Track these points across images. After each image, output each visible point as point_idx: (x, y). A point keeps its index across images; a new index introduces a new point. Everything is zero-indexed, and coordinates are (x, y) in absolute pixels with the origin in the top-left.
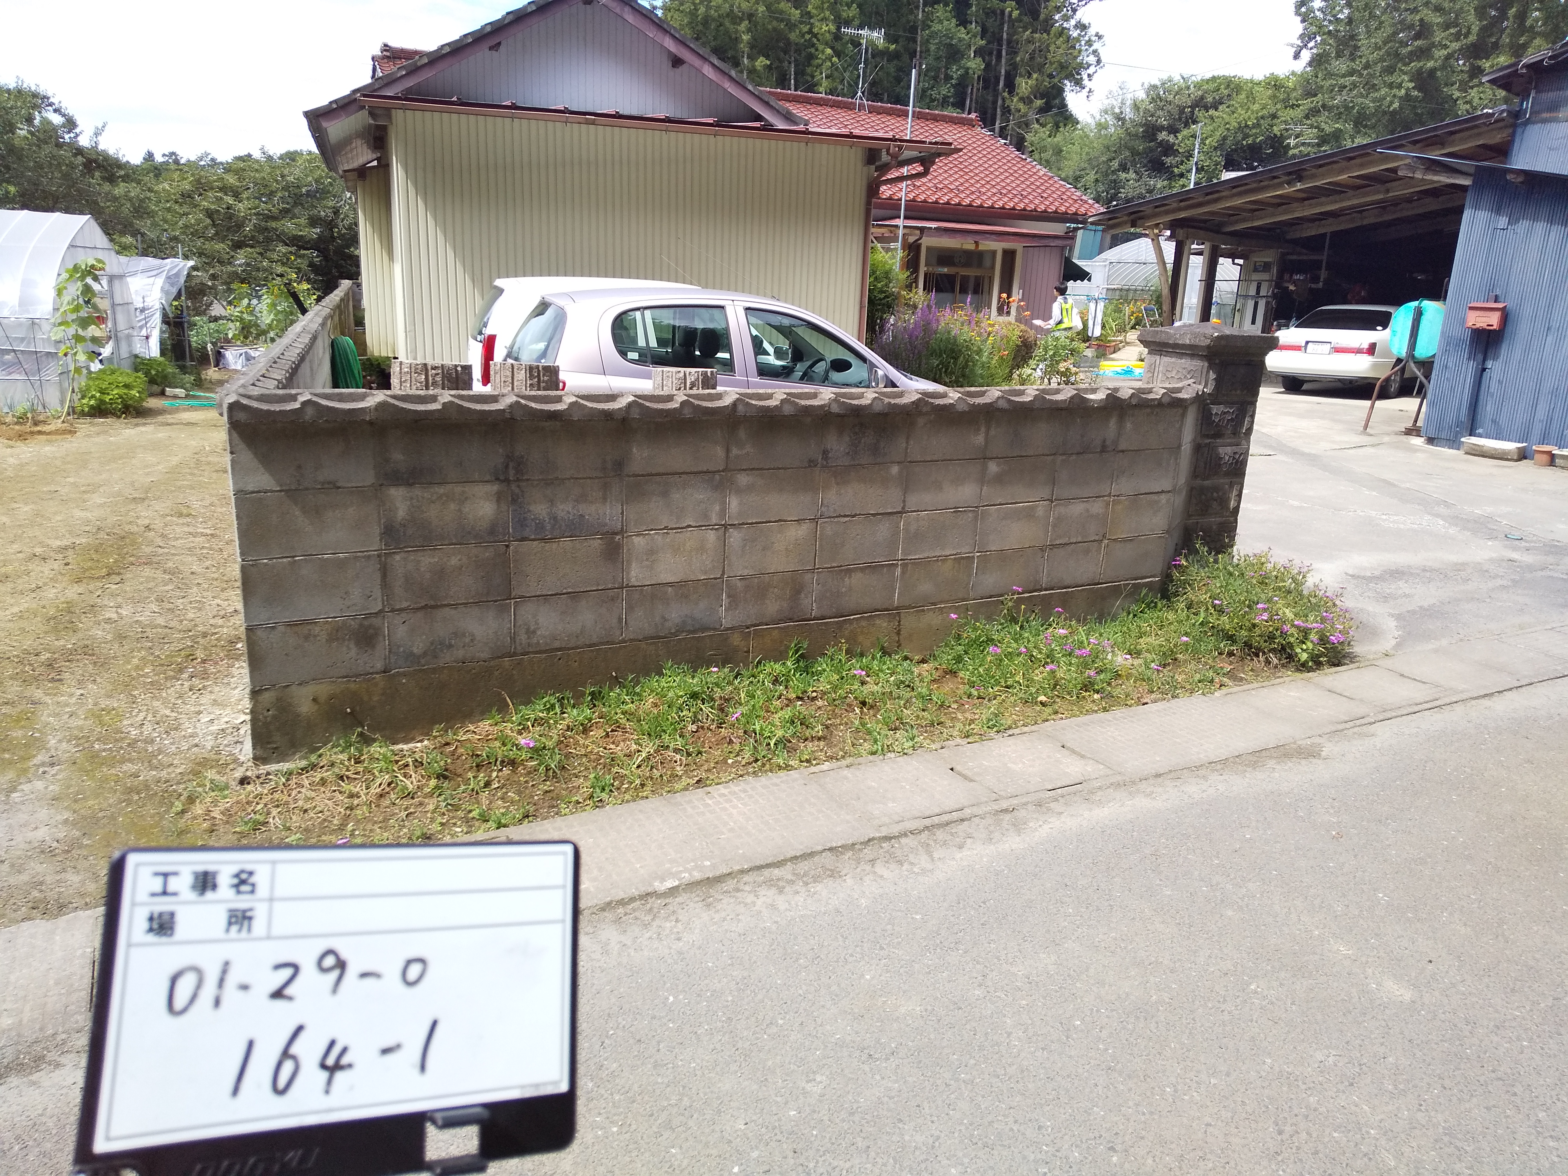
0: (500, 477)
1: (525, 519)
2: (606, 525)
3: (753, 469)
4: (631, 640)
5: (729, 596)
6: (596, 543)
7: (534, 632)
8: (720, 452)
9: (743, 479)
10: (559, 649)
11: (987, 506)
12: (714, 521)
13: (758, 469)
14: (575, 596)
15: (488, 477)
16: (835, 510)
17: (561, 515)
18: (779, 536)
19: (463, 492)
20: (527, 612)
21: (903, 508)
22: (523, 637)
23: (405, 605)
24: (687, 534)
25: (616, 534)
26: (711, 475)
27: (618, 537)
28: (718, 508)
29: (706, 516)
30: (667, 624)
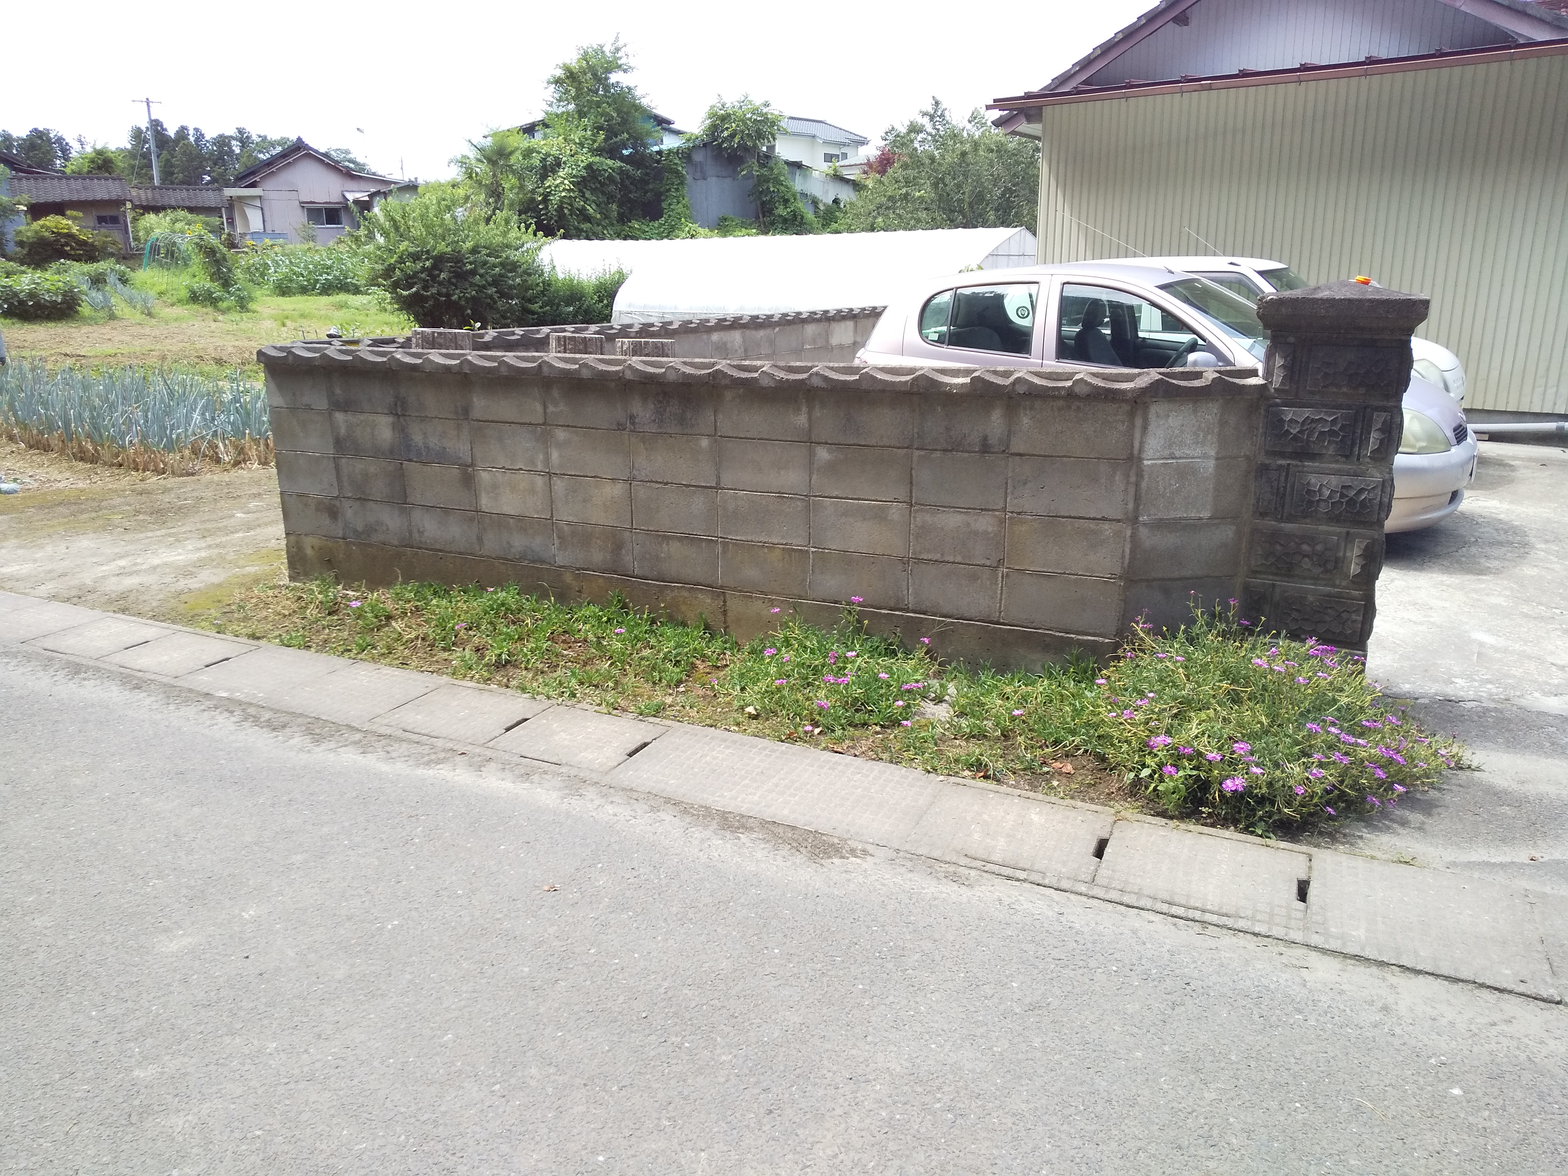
0: (393, 412)
1: (410, 445)
2: (460, 458)
3: (568, 426)
4: (489, 557)
5: (559, 538)
6: (455, 471)
7: (422, 532)
8: (539, 408)
9: (561, 434)
10: (440, 551)
11: (819, 496)
12: (540, 468)
13: (572, 427)
14: (446, 511)
15: (386, 412)
16: (647, 476)
17: (431, 445)
18: (596, 491)
19: (374, 421)
20: (417, 515)
21: (718, 483)
22: (416, 535)
23: (350, 495)
24: (520, 476)
25: (468, 466)
26: (533, 427)
27: (470, 469)
28: (541, 456)
29: (532, 462)
30: (513, 550)
